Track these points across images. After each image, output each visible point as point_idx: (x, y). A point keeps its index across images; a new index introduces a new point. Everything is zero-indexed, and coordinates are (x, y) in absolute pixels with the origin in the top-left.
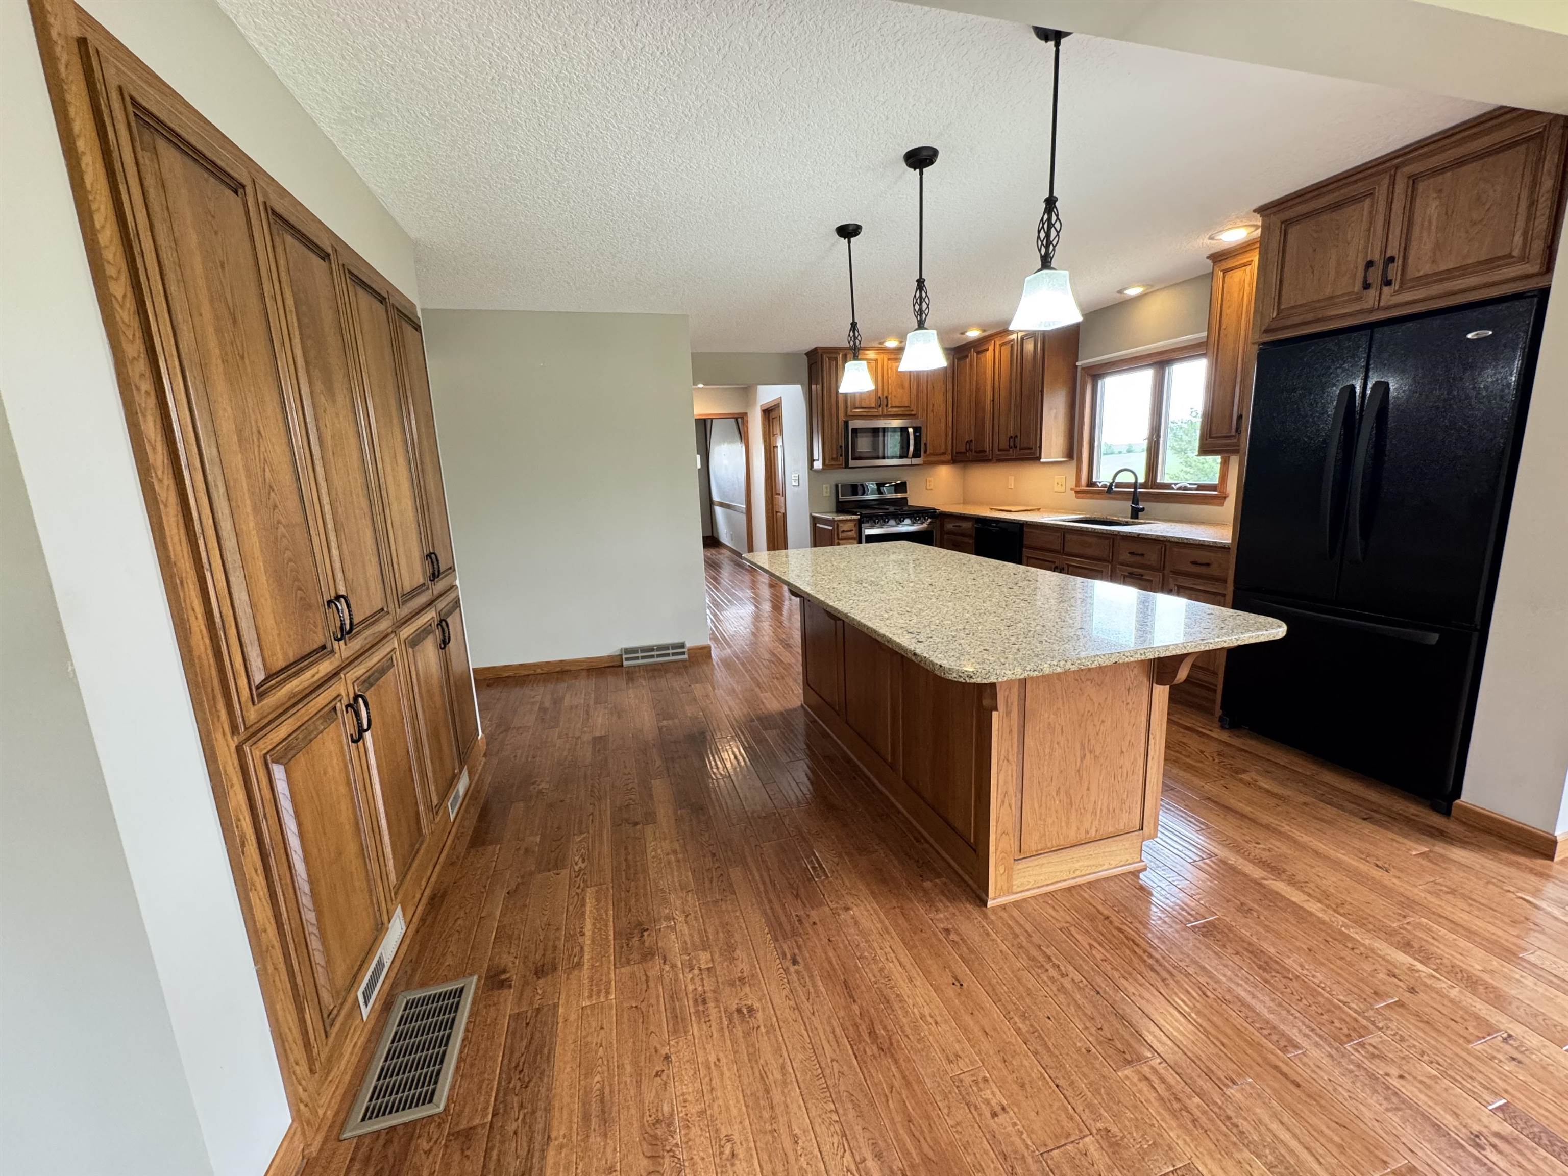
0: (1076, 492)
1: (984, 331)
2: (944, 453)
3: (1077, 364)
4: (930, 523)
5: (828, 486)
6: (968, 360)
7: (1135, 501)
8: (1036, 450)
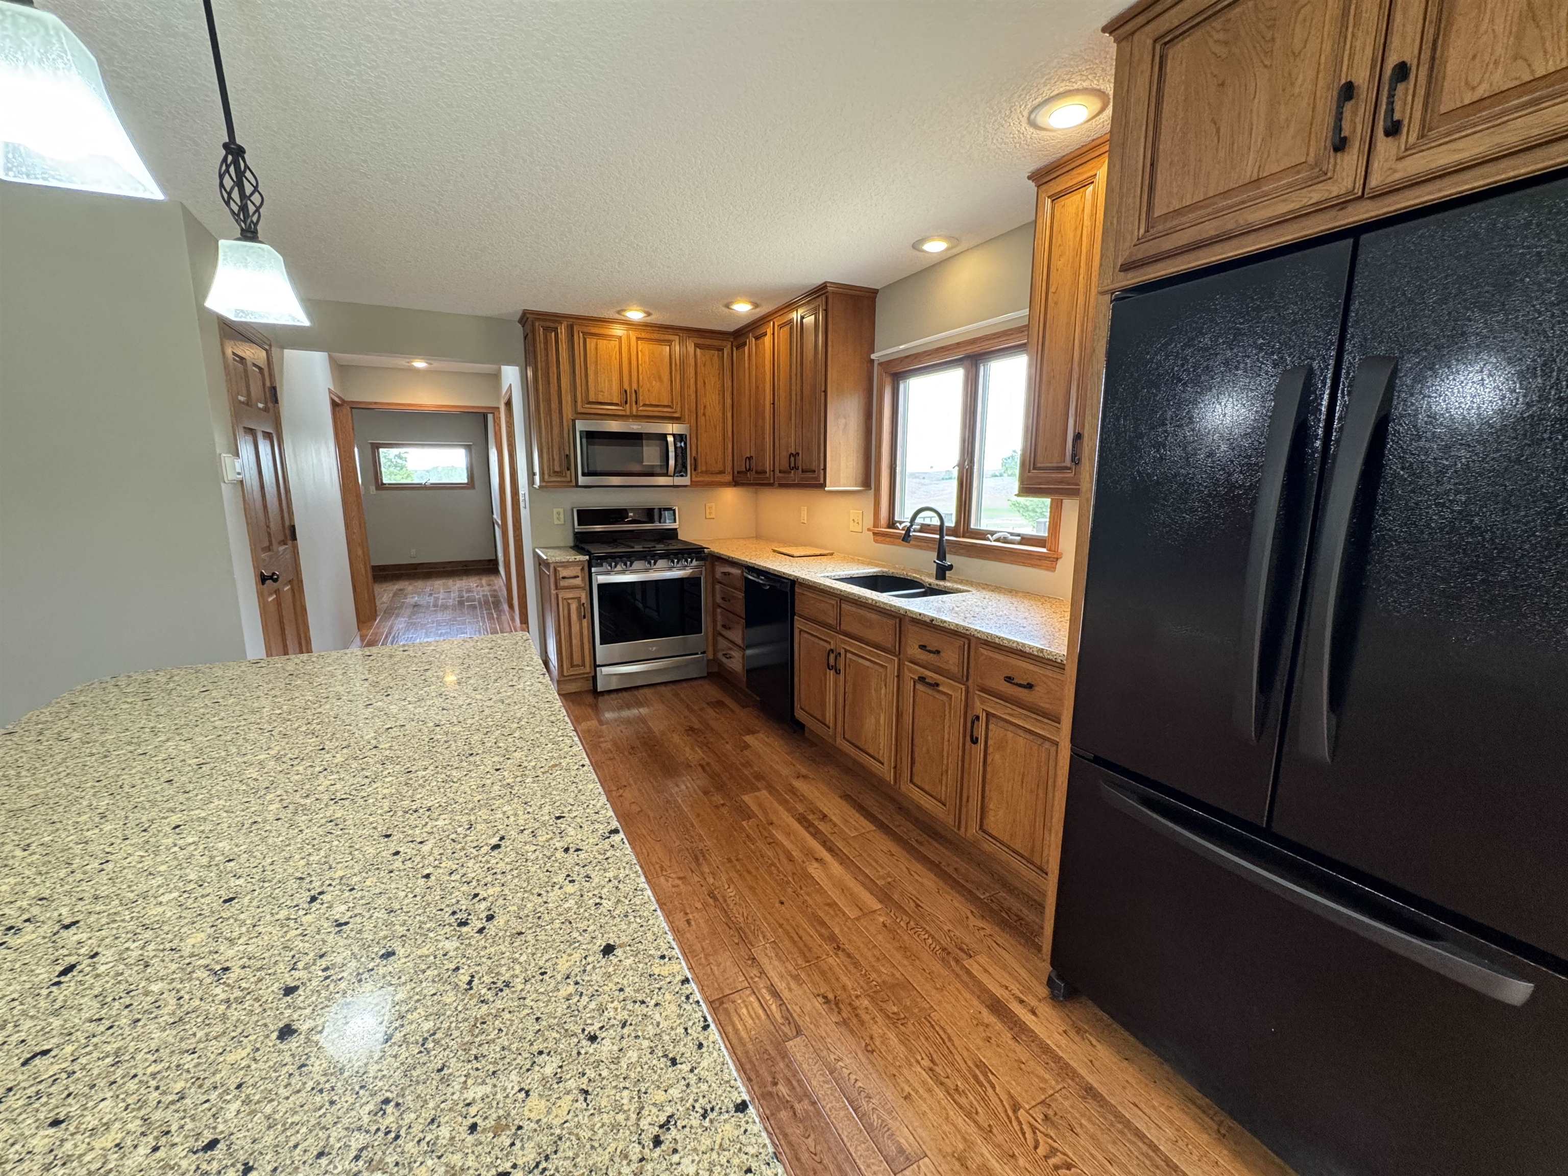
0: (874, 534)
1: (756, 305)
2: (722, 472)
3: (873, 356)
4: (697, 567)
5: (561, 510)
6: (746, 348)
7: (942, 556)
8: (819, 471)
